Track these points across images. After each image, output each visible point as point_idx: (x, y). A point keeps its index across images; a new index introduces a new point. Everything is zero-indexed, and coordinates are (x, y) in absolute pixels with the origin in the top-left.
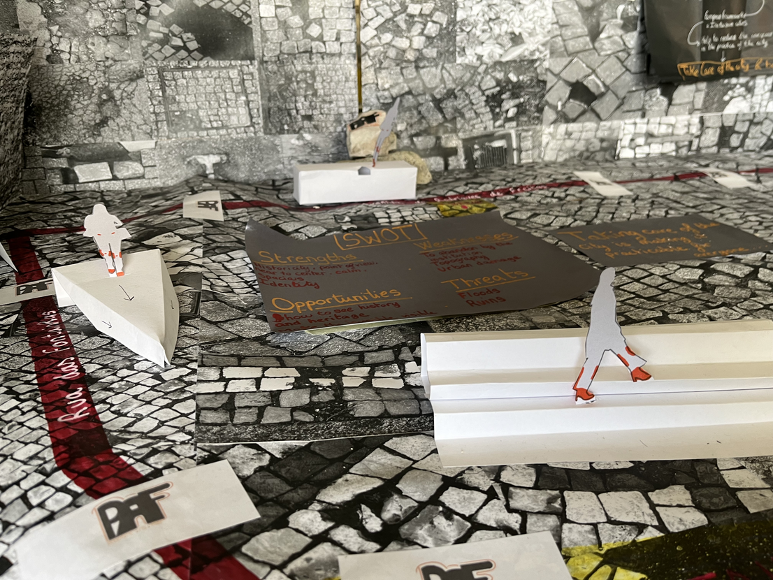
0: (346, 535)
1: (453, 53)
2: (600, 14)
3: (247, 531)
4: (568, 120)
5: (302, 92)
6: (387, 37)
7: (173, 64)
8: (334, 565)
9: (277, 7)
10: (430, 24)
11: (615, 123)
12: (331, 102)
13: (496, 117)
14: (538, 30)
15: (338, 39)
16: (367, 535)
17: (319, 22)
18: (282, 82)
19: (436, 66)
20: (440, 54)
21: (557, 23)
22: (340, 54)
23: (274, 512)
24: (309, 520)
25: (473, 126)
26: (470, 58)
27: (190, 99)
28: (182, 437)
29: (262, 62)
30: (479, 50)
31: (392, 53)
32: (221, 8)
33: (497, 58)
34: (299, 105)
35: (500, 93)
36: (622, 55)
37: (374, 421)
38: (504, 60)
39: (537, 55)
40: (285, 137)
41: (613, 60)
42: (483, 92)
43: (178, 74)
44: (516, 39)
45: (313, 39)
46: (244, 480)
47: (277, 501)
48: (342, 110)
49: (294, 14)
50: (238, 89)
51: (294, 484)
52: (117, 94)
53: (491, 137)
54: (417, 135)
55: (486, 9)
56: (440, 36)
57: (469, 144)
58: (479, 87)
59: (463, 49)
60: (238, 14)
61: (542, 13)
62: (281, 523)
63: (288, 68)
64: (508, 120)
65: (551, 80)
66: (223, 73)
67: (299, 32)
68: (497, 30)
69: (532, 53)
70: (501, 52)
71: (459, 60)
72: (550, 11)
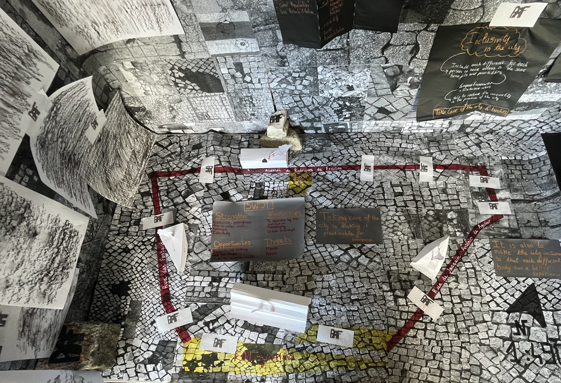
0: (206, 328)
1: (318, 92)
2: (398, 79)
3: (190, 325)
4: (376, 119)
5: (248, 105)
6: (284, 86)
7: (192, 95)
8: (202, 334)
9: (228, 69)
10: (304, 81)
11: (401, 122)
12: (261, 109)
13: (339, 117)
14: (362, 85)
15: (259, 82)
16: (209, 329)
17: (249, 74)
18: (239, 101)
19: (310, 97)
20: (311, 92)
21: (373, 82)
22: (262, 89)
23: (196, 321)
24: (201, 324)
25: (329, 120)
26: (326, 94)
27: (203, 108)
28: (182, 300)
29: (228, 93)
30: (331, 91)
31: (287, 91)
32: (204, 72)
33: (340, 95)
34: (248, 110)
35: (341, 109)
36: (408, 98)
37: (222, 299)
38: (343, 96)
39: (361, 96)
40: (245, 122)
41: (402, 100)
42: (333, 109)
43: (195, 99)
44: (350, 88)
45: (248, 83)
46: (192, 312)
47: (197, 319)
48: (267, 112)
49: (237, 72)
50: (221, 104)
51: (201, 314)
52: (175, 107)
53: (337, 124)
54: (302, 122)
55: (334, 75)
56: (310, 85)
57: (326, 127)
58: (331, 107)
59: (323, 91)
60: (212, 74)
61: (365, 78)
62: (196, 324)
63: (240, 95)
64: (345, 118)
65: (367, 106)
66: (213, 98)
67: (241, 79)
68: (340, 84)
69: (358, 95)
70: (342, 93)
71: (320, 95)
72: (369, 77)
